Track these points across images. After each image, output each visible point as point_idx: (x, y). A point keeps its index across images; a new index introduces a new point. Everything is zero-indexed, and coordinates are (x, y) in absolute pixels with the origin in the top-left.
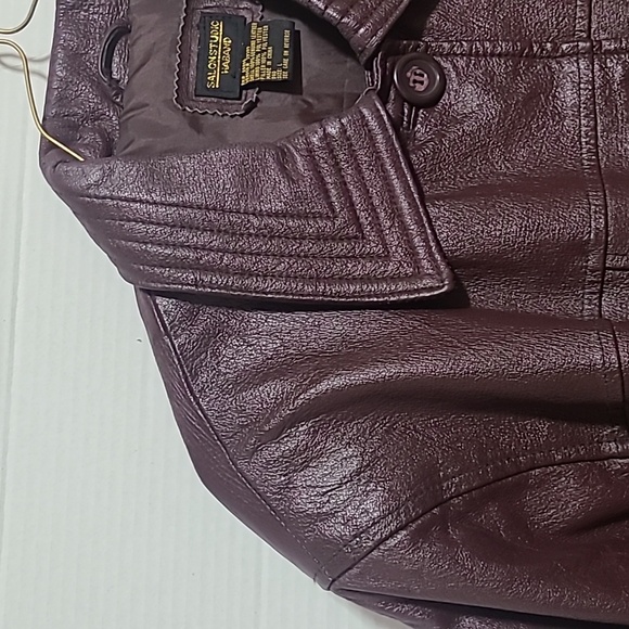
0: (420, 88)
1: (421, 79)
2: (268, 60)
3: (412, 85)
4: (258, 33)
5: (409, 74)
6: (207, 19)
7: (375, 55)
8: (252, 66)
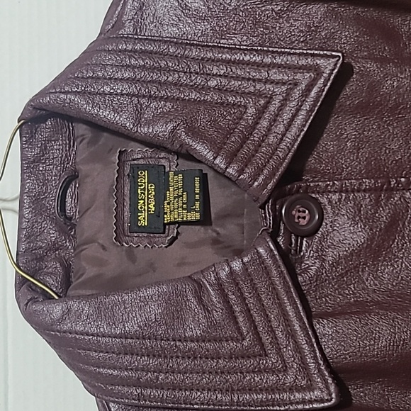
0: (303, 222)
1: (304, 215)
2: (183, 203)
3: (297, 221)
4: (175, 181)
5: (294, 212)
6: (135, 169)
7: (267, 202)
8: (172, 208)
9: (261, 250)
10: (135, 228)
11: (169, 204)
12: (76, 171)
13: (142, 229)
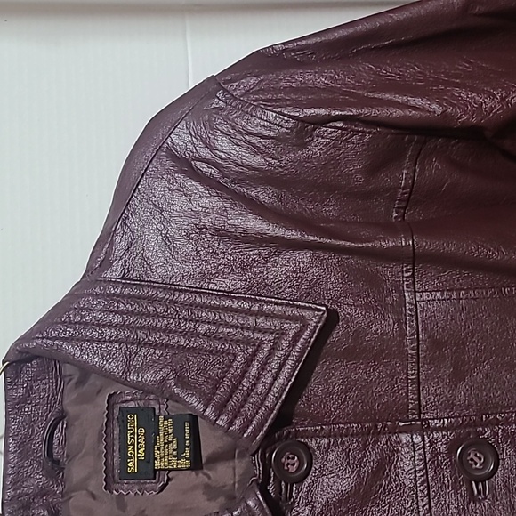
0: (292, 469)
1: (293, 461)
2: (174, 450)
3: (286, 468)
4: (165, 425)
5: (283, 460)
6: (125, 412)
7: (257, 451)
8: (162, 455)
9: (251, 503)
10: (125, 475)
11: (159, 449)
12: (63, 411)
13: (132, 476)
